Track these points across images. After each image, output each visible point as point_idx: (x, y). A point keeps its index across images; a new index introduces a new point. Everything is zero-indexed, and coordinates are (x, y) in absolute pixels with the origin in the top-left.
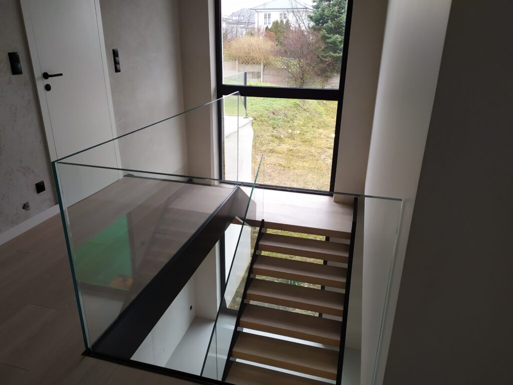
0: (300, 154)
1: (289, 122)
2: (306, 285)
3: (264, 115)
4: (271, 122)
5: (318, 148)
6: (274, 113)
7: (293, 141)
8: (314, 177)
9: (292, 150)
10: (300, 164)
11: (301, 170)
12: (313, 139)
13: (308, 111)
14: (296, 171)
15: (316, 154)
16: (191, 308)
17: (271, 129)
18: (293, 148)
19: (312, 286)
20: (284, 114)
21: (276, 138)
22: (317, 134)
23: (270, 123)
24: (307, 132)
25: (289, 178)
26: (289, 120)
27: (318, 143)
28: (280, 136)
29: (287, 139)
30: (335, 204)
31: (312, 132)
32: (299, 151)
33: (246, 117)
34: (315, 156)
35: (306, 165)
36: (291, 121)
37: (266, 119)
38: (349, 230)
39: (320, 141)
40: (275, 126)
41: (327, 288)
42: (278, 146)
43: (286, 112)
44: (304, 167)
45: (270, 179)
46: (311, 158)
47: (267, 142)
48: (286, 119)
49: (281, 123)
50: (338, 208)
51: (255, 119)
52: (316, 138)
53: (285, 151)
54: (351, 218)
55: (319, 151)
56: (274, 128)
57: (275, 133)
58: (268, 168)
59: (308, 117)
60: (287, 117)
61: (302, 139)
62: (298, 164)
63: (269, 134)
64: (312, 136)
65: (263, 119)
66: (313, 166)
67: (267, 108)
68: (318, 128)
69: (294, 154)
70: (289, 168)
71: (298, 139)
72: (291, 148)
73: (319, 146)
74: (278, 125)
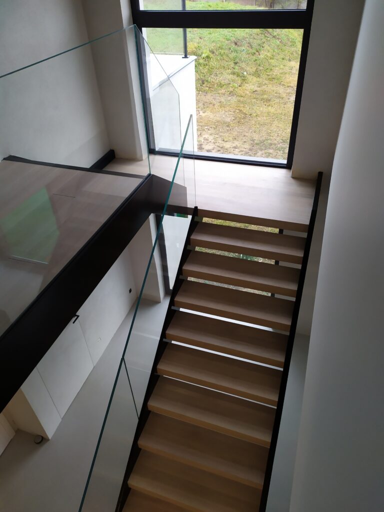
0: (265, 96)
1: (255, 53)
2: (261, 260)
3: (224, 47)
4: (233, 55)
5: (288, 87)
6: (236, 44)
7: (258, 79)
8: (280, 125)
9: (256, 91)
10: (264, 109)
11: (265, 118)
12: (282, 75)
13: (278, 39)
14: (259, 119)
15: (284, 95)
16: (130, 291)
17: (232, 65)
18: (258, 89)
19: (267, 261)
20: (249, 43)
21: (238, 76)
22: (287, 68)
23: (232, 57)
24: (276, 66)
25: (250, 128)
26: (254, 51)
27: (288, 80)
28: (242, 73)
29: (252, 77)
30: (292, 181)
31: (282, 67)
32: (264, 92)
33: (186, 57)
34: (283, 98)
35: (272, 110)
36: (257, 53)
37: (226, 52)
38: (306, 221)
39: (291, 78)
40: (237, 60)
41: (281, 263)
42: (240, 86)
43: (251, 40)
44: (269, 113)
45: (228, 130)
46: (278, 100)
47: (227, 81)
48: (251, 51)
49: (244, 56)
50: (295, 187)
51: (213, 53)
52: (286, 73)
53: (248, 93)
54: (311, 201)
55: (288, 91)
56: (236, 63)
57: (237, 69)
58: (226, 116)
59: (278, 46)
60: (252, 48)
61: (268, 75)
62: (261, 109)
63: (230, 71)
64: (281, 71)
65: (222, 51)
66: (279, 111)
67: (228, 37)
68: (290, 60)
69: (258, 96)
70: (251, 115)
71: (264, 76)
72: (256, 88)
73: (289, 85)
74: (240, 60)
